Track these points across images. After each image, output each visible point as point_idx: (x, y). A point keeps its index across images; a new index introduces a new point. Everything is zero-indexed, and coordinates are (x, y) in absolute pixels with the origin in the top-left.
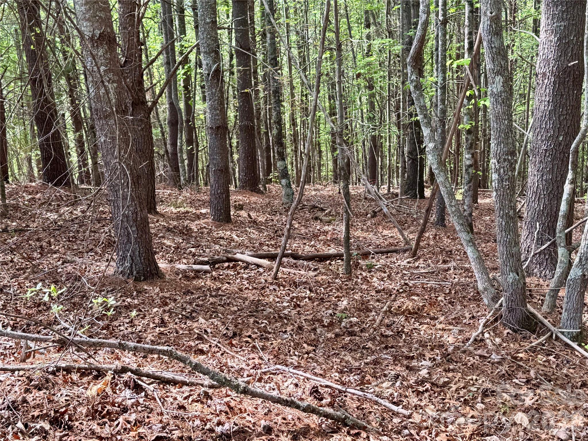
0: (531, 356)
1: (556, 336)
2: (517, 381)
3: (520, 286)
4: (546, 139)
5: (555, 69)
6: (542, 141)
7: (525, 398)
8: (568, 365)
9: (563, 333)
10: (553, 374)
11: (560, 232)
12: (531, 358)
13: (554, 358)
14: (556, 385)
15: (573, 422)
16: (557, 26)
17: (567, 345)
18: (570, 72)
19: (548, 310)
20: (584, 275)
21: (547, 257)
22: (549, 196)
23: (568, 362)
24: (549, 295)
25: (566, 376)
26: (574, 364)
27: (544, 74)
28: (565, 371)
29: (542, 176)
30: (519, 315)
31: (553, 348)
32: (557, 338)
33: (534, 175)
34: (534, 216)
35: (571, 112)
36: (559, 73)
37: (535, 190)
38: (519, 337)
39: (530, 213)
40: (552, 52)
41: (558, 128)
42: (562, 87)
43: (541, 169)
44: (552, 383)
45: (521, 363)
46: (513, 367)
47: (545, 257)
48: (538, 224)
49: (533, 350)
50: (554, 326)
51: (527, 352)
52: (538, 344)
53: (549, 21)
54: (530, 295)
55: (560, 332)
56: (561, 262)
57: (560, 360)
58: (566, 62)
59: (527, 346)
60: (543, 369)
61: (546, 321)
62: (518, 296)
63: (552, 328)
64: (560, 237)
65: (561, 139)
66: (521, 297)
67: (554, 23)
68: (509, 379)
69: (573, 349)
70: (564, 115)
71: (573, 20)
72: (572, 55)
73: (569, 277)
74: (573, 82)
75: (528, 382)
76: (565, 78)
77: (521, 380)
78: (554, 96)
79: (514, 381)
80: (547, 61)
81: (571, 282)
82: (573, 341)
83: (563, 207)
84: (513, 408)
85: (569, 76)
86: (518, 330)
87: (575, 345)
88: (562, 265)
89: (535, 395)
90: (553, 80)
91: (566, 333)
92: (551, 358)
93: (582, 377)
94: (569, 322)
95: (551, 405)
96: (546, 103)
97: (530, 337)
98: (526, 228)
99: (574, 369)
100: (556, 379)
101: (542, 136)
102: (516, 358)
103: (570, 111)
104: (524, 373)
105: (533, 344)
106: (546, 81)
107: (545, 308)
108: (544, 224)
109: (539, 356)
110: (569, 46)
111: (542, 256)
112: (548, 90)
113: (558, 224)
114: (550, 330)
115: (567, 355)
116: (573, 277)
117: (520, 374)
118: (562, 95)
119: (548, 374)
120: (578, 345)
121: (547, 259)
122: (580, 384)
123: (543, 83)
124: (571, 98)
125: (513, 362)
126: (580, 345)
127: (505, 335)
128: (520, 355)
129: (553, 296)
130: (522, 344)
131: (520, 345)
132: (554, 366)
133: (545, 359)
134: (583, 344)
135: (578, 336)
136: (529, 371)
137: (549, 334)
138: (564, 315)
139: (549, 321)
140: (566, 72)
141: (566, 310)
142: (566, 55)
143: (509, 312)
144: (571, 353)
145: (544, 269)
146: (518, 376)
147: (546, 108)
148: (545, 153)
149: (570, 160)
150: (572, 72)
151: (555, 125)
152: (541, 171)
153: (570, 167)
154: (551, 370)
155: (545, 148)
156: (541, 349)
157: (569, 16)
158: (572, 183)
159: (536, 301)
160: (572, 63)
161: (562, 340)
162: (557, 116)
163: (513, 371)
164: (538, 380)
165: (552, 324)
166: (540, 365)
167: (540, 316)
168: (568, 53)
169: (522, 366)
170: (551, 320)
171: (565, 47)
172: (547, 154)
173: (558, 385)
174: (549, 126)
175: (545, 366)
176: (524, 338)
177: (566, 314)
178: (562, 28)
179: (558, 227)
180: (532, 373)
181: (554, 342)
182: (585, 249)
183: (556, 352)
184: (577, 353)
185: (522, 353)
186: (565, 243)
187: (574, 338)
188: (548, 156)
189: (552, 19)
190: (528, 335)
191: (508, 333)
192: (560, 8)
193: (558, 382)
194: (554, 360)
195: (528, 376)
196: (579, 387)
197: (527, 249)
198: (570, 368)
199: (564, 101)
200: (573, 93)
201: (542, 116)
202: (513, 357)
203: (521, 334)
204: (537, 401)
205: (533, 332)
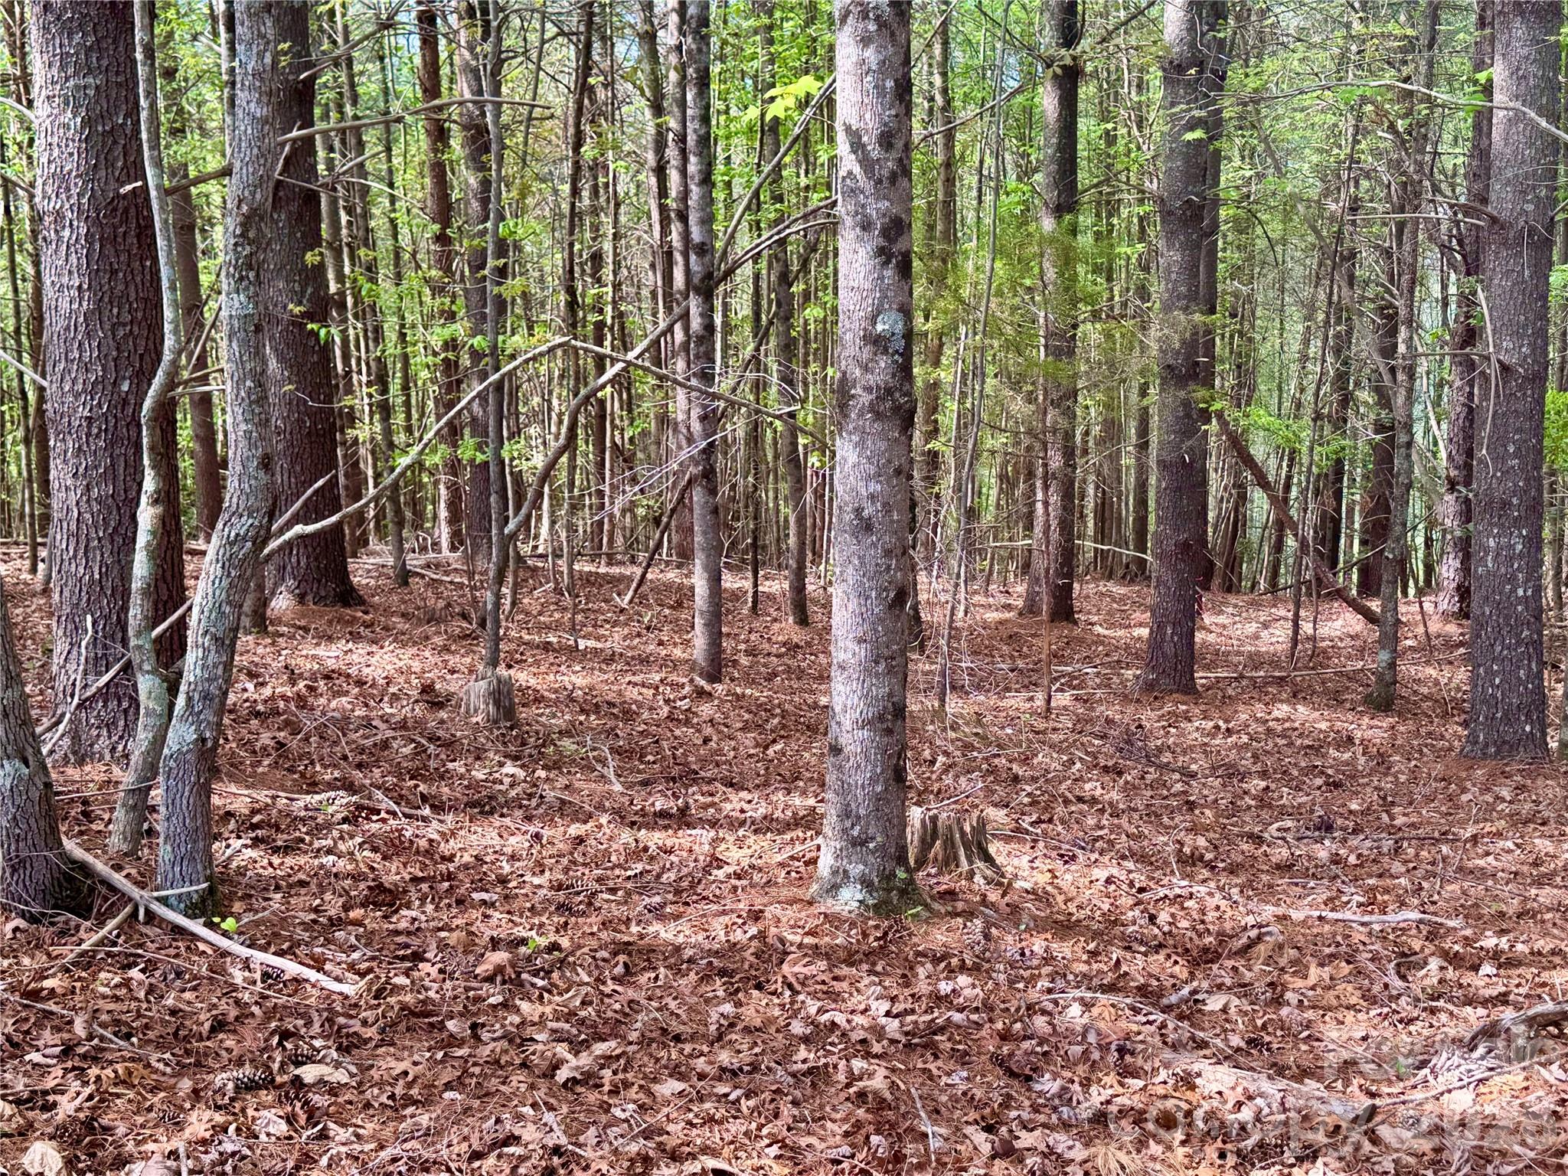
0: (80, 979)
1: (148, 911)
2: (35, 1057)
3: (35, 795)
4: (84, 391)
5: (85, 201)
6: (77, 396)
7: (58, 1098)
8: (178, 983)
9: (164, 901)
10: (139, 1015)
11: (138, 634)
12: (78, 985)
13: (143, 971)
14: (145, 1043)
15: (187, 1133)
16: (76, 86)
17: (178, 931)
18: (126, 211)
19: (125, 847)
20: (204, 740)
21: (125, 704)
22: (112, 542)
23: (179, 975)
24: (124, 805)
25: (173, 1012)
26: (195, 978)
27: (59, 215)
28: (170, 1002)
29: (88, 488)
30: (42, 875)
31: (141, 946)
32: (151, 916)
33: (67, 488)
34: (80, 599)
35: (144, 317)
36: (98, 211)
37: (74, 527)
38: (46, 932)
39: (66, 593)
40: (71, 154)
41: (115, 360)
42: (109, 250)
43: (81, 470)
44: (134, 1040)
45: (51, 1006)
46: (27, 1020)
47: (120, 704)
48: (89, 618)
49: (87, 961)
50: (142, 885)
51: (68, 970)
52: (101, 943)
53: (55, 71)
54: (85, 814)
55: (158, 899)
56: (147, 715)
57: (157, 973)
58: (113, 185)
59: (69, 952)
60: (112, 1006)
61: (118, 879)
62: (32, 821)
63: (135, 892)
64: (139, 647)
65: (125, 387)
66: (42, 823)
67: (67, 79)
68: (13, 1057)
69: (195, 937)
70: (124, 325)
71: (117, 73)
72: (125, 166)
73: (166, 751)
74: (138, 236)
75: (68, 1051)
76: (115, 228)
77: (48, 1051)
78: (94, 275)
79: (27, 1058)
80: (62, 179)
81: (172, 763)
82: (193, 917)
83: (141, 567)
84: (20, 1134)
85: (125, 220)
86: (43, 915)
87: (196, 927)
88: (151, 721)
89: (86, 1083)
90: (83, 231)
91: (172, 900)
92: (135, 973)
93: (215, 1006)
94: (177, 869)
95: (130, 1101)
96: (74, 293)
97: (77, 928)
98: (60, 633)
99: (194, 989)
100: (147, 1027)
101: (74, 381)
102: (35, 995)
103: (140, 315)
104: (58, 1029)
105: (84, 946)
106: (66, 233)
107: (116, 842)
108: (107, 618)
109: (103, 975)
110: (115, 142)
111: (113, 704)
112: (73, 258)
113: (131, 613)
114: (130, 899)
115: (177, 956)
116: (175, 748)
117: (47, 1036)
118: (114, 273)
119: (124, 1017)
120: (205, 925)
121: (126, 711)
122: (207, 1025)
123: (59, 239)
124: (138, 279)
125: (26, 1006)
126: (210, 925)
127: (9, 935)
128: (48, 983)
129: (134, 807)
130: (56, 950)
131: (49, 955)
132: (142, 995)
133: (117, 979)
134: (216, 920)
135: (203, 900)
136: (71, 1022)
137: (128, 909)
138: (165, 851)
139: (128, 876)
140: (115, 210)
141: (167, 837)
142: (110, 164)
143: (14, 870)
144: (188, 948)
145: (121, 738)
146: (40, 1043)
147: (75, 306)
148: (89, 426)
149: (145, 441)
150: (133, 211)
151: (104, 350)
152: (84, 476)
153: (146, 461)
154: (133, 1004)
155: (86, 414)
156: (109, 954)
157: (105, 63)
158: (156, 502)
159: (101, 827)
160: (129, 187)
161: (162, 920)
162: (107, 326)
163: (28, 1032)
164: (96, 1041)
165: (136, 883)
166: (104, 997)
167: (101, 867)
168: (116, 159)
169: (52, 1013)
170: (134, 872)
171: (104, 143)
172: (95, 431)
173: (150, 1041)
174: (90, 353)
175: (117, 999)
176: (63, 933)
177: (169, 848)
178: (91, 92)
179: (131, 621)
180: (79, 1029)
181: (145, 930)
182: (198, 671)
183: (149, 955)
184: (202, 946)
185: (54, 975)
186: (153, 660)
187: (194, 909)
188: (98, 436)
189: (62, 68)
190: (73, 924)
191: (16, 930)
192: (77, 38)
193: (151, 1035)
194: (142, 976)
195: (66, 1036)
196: (205, 1034)
197: (69, 691)
198: (183, 991)
199: (121, 287)
200: (143, 267)
201: (67, 328)
202: (27, 995)
203: (53, 924)
204: (90, 1098)
205: (84, 912)
